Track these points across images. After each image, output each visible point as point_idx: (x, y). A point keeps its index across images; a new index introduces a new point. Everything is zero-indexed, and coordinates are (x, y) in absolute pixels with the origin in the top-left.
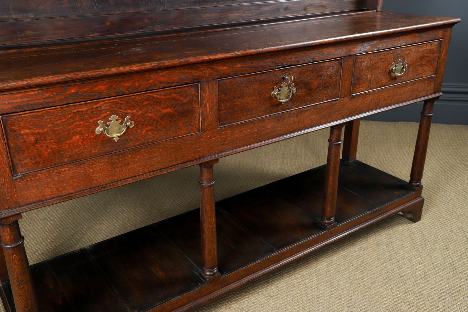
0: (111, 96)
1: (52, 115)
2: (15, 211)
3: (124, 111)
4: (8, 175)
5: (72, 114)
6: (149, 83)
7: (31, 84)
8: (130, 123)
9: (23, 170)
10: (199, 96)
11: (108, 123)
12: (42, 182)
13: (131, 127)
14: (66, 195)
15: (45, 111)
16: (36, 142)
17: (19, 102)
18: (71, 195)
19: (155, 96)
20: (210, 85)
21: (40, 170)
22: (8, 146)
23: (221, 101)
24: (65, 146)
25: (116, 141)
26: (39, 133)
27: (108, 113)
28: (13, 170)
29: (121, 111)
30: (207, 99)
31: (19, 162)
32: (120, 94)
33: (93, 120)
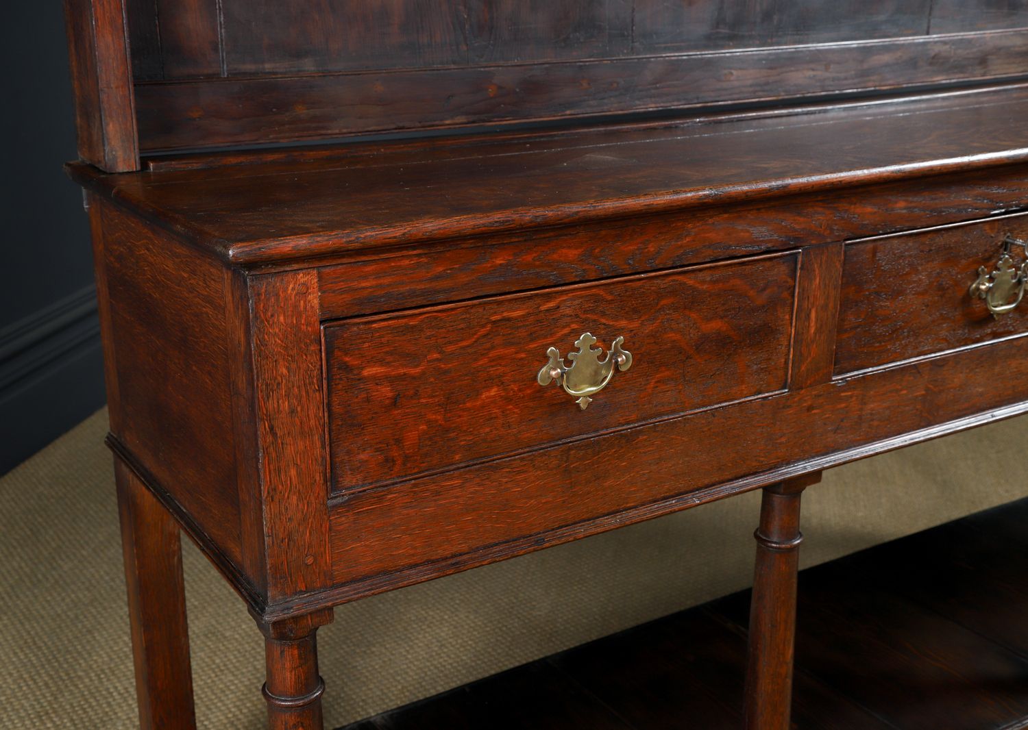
0: (587, 278)
1: (442, 328)
2: (323, 599)
3: (611, 323)
4: (319, 494)
5: (489, 327)
6: (681, 246)
7: (411, 235)
8: (624, 357)
9: (354, 481)
10: (794, 286)
11: (571, 356)
12: (396, 518)
13: (623, 369)
14: (445, 559)
15: (427, 315)
16: (394, 403)
17: (371, 287)
18: (458, 559)
19: (690, 282)
20: (824, 258)
21: (393, 484)
22: (329, 411)
23: (845, 304)
24: (460, 416)
25: (583, 406)
26: (403, 377)
27: (574, 326)
28: (332, 481)
29: (604, 321)
30: (814, 296)
31: (346, 457)
32: (610, 275)
33: (535, 345)
